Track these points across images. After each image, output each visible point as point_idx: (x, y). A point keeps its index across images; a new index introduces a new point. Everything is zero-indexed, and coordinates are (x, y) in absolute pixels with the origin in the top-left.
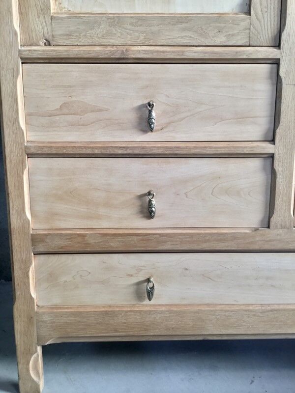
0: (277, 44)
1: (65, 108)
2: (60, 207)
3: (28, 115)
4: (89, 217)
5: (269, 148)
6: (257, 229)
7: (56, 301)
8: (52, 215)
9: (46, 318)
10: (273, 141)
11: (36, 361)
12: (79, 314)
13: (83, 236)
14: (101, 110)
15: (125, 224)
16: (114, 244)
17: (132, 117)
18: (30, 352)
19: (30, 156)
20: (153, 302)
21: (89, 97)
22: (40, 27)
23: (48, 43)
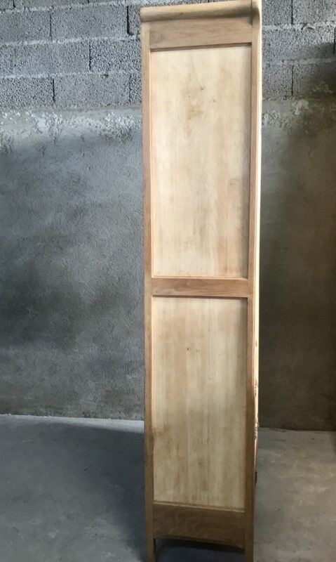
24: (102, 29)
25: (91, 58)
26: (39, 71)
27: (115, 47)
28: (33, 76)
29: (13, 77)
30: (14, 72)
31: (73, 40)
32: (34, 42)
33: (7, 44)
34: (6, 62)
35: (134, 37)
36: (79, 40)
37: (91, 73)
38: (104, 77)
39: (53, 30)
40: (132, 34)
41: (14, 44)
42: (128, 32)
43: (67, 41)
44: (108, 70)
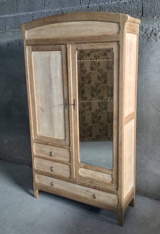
0: (69, 146)
1: (40, 150)
2: (40, 166)
3: (35, 150)
4: (44, 169)
5: (69, 164)
6: (69, 178)
7: (40, 182)
8: (39, 168)
9: (38, 185)
10: (70, 162)
11: (37, 193)
12: (42, 185)
13: (43, 172)
14: (45, 151)
15: (49, 172)
16: (47, 175)
17: (49, 154)
18: (36, 191)
19: (35, 157)
20: (54, 187)
21: (44, 149)
22: (37, 138)
23: (38, 140)
26: (56, 7)
28: (54, 10)
29: (46, 11)
30: (46, 8)
34: (42, 4)
37: (80, 6)
38: (87, 8)
44: (89, 4)
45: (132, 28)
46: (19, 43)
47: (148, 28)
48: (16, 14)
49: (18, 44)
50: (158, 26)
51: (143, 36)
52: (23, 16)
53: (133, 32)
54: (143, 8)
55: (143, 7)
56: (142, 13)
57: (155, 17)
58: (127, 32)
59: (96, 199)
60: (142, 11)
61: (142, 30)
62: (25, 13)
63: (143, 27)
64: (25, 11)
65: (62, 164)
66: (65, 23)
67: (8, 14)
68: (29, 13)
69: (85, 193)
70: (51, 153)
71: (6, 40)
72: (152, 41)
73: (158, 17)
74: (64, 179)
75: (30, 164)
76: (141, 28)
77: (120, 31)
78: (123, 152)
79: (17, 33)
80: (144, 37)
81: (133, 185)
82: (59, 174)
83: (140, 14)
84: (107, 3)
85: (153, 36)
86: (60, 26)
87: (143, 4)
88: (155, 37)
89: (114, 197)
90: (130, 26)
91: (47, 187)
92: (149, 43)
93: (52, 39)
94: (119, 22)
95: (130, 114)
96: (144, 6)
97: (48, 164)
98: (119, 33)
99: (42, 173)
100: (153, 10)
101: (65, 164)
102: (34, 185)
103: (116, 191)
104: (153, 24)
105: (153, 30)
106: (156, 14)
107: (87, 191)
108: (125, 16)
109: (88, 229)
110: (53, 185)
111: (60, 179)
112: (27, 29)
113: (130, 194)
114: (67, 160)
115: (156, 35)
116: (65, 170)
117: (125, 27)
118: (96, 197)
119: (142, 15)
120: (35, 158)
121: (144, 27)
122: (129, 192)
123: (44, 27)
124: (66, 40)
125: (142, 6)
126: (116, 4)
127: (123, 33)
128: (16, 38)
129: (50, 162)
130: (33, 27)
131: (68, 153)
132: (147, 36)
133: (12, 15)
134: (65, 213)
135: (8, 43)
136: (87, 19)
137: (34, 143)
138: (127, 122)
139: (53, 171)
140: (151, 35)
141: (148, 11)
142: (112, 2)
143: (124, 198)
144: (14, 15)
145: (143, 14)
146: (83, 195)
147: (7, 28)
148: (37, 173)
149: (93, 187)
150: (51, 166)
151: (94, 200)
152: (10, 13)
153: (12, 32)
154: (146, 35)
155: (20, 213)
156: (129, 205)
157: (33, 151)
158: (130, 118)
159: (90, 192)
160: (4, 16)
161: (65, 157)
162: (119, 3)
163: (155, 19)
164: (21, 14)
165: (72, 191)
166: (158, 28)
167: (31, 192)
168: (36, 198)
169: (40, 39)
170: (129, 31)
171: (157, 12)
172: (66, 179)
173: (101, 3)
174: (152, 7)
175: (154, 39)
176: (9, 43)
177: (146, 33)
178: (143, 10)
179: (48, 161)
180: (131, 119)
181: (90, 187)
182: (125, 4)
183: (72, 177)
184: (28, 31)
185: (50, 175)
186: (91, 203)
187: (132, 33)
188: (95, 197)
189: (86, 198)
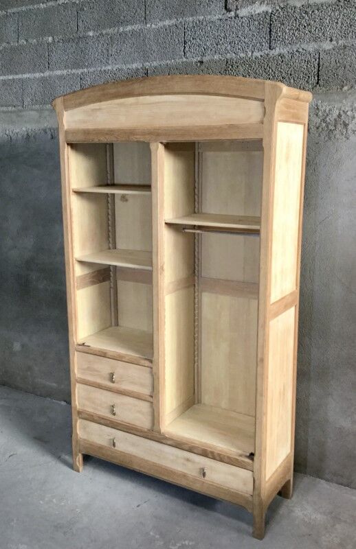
0: (151, 361)
1: (88, 368)
2: (87, 403)
3: (78, 368)
4: (95, 409)
5: (151, 399)
6: (149, 430)
7: (85, 437)
8: (84, 405)
9: (82, 443)
10: (152, 397)
11: (79, 461)
12: (91, 445)
13: (93, 416)
14: (97, 371)
15: (106, 415)
16: (102, 421)
17: (108, 376)
18: (77, 455)
19: (78, 382)
20: (116, 448)
21: (96, 366)
24: (197, 7)
25: (185, 43)
26: (133, 61)
27: (211, 27)
28: (128, 66)
29: (110, 68)
30: (110, 62)
31: (167, 23)
32: (129, 28)
33: (104, 32)
34: (103, 52)
35: (233, 14)
36: (173, 21)
37: (184, 60)
38: (199, 64)
39: (148, 13)
40: (230, 11)
41: (110, 31)
42: (226, 8)
43: (161, 24)
44: (203, 55)
45: (292, 111)
46: (52, 135)
47: (330, 110)
48: (47, 74)
49: (49, 137)
50: (351, 106)
51: (318, 128)
52: (61, 77)
53: (294, 120)
54: (319, 67)
55: (319, 64)
56: (316, 78)
57: (346, 88)
58: (280, 121)
59: (206, 478)
60: (318, 73)
61: (317, 115)
62: (65, 72)
63: (318, 109)
64: (66, 68)
65: (135, 399)
66: (148, 97)
67: (29, 72)
68: (74, 71)
69: (184, 464)
70: (112, 375)
71: (24, 129)
72: (338, 139)
73: (352, 87)
74: (138, 433)
75: (68, 398)
76: (315, 110)
77: (265, 119)
78: (267, 378)
79: (47, 113)
80: (320, 129)
81: (289, 451)
82: (127, 420)
83: (313, 80)
84: (242, 55)
85: (340, 127)
86: (137, 104)
87: (319, 58)
88: (345, 130)
89: (245, 474)
90: (288, 107)
91: (101, 448)
92: (330, 143)
93: (119, 130)
94: (263, 98)
95: (284, 295)
96: (321, 63)
97: (105, 398)
98: (262, 122)
99: (91, 418)
100: (341, 72)
101: (142, 399)
102: (74, 443)
103: (250, 461)
104: (341, 102)
105: (339, 116)
106: (346, 79)
107: (188, 460)
108: (276, 85)
109: (187, 542)
110: (114, 445)
111: (132, 431)
112: (66, 108)
113: (280, 470)
114: (146, 391)
115: (346, 125)
116: (139, 412)
117: (277, 110)
118: (207, 474)
119: (318, 83)
120: (77, 385)
121: (320, 108)
122: (280, 466)
123: (104, 105)
124: (149, 134)
125: (317, 62)
126: (261, 56)
127: (271, 123)
128: (45, 125)
129: (109, 394)
130: (80, 105)
131: (148, 376)
132: (326, 129)
133: (37, 75)
134: (138, 506)
135: (28, 134)
136: (194, 90)
137: (76, 353)
138: (277, 314)
139: (114, 414)
140: (335, 126)
141: (330, 74)
142: (253, 52)
143: (267, 479)
144: (42, 75)
145: (318, 80)
146: (179, 468)
147: (26, 103)
148: (80, 418)
149: (201, 452)
150: (112, 404)
151: (202, 479)
152: (34, 71)
153: (37, 110)
154: (324, 124)
155: (41, 502)
156: (280, 494)
157: (74, 370)
158: (284, 305)
159: (194, 462)
160: (19, 76)
161: (142, 385)
162: (267, 55)
163: (346, 92)
164: (59, 73)
165: (154, 459)
166: (352, 110)
167: (67, 458)
168: (78, 471)
169: (94, 130)
170: (284, 119)
171: (350, 76)
172: (141, 431)
173: (228, 54)
174: (338, 64)
175: (342, 134)
176: (30, 134)
177: (324, 120)
178: (319, 71)
179: (105, 392)
180: (286, 307)
181: (195, 451)
182: (281, 57)
183: (155, 428)
184: (69, 112)
185: (108, 422)
186: (197, 487)
187: (292, 122)
188: (204, 475)
189: (184, 476)
